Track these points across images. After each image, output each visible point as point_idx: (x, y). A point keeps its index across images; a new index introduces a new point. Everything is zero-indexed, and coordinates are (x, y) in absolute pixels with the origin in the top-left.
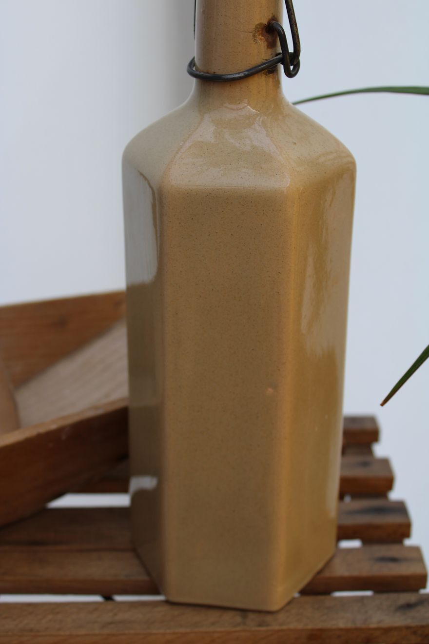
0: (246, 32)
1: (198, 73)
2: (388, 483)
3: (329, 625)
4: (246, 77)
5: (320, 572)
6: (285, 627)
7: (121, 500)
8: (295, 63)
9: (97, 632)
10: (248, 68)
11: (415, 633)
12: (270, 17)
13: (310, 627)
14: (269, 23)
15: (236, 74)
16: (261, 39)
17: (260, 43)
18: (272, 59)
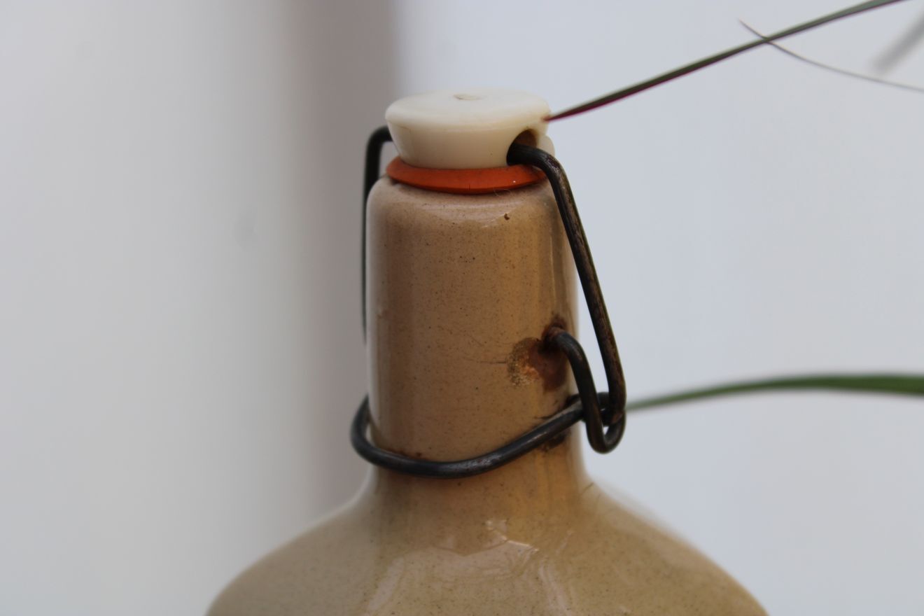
0: (491, 363)
4: (497, 465)
8: (615, 421)
12: (548, 322)
14: (547, 335)
15: (472, 459)
16: (528, 374)
17: (528, 383)
18: (558, 416)
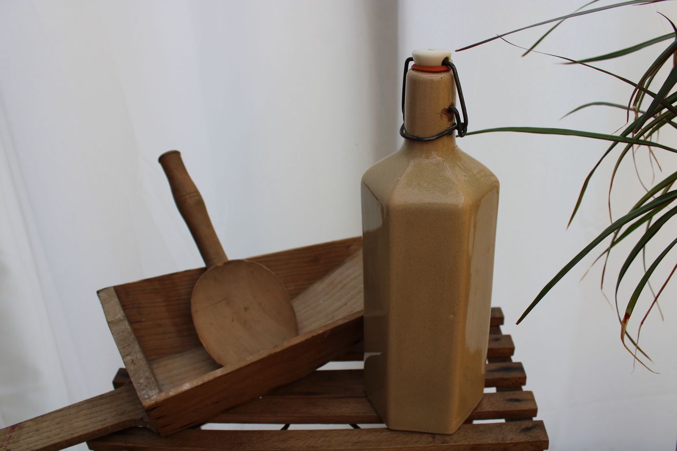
0: (436, 114)
1: (408, 136)
2: (511, 350)
3: (483, 441)
4: (436, 139)
5: (476, 409)
6: (457, 444)
7: (358, 365)
8: (465, 129)
9: (350, 448)
10: (437, 134)
11: (532, 445)
12: (450, 104)
13: (472, 443)
14: (449, 108)
15: (431, 137)
16: (445, 117)
18: (451, 127)
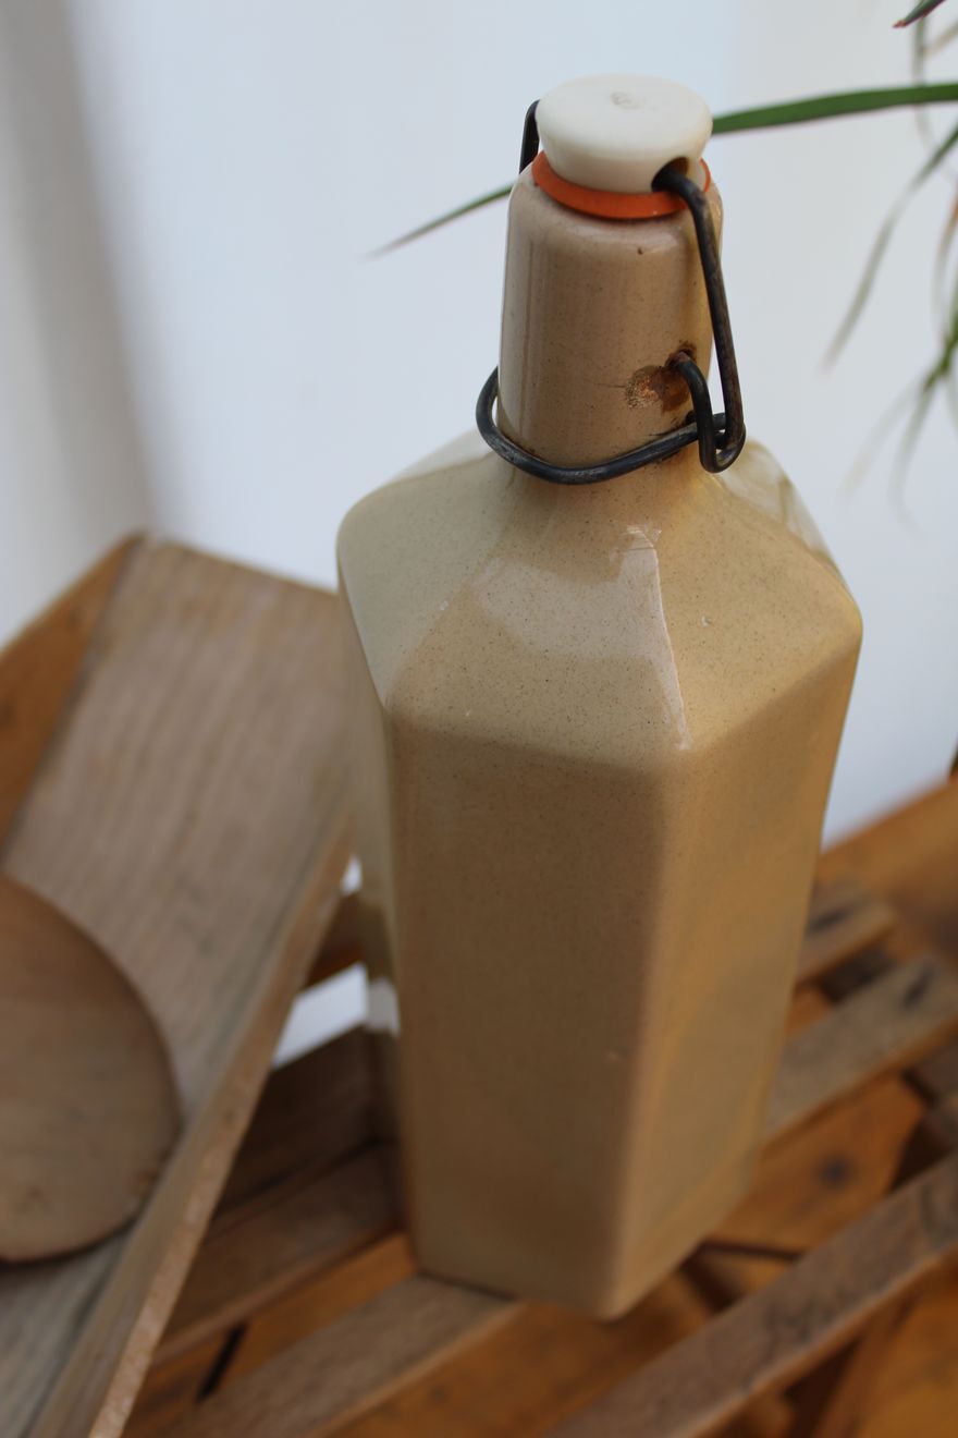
0: (609, 386)
4: (603, 479)
12: (673, 351)
14: (672, 361)
16: (647, 397)
17: (645, 405)
18: (673, 435)
